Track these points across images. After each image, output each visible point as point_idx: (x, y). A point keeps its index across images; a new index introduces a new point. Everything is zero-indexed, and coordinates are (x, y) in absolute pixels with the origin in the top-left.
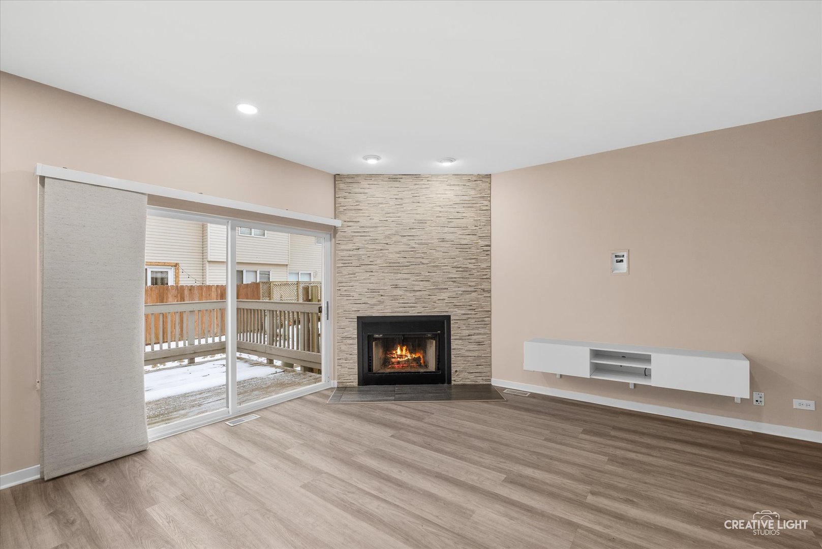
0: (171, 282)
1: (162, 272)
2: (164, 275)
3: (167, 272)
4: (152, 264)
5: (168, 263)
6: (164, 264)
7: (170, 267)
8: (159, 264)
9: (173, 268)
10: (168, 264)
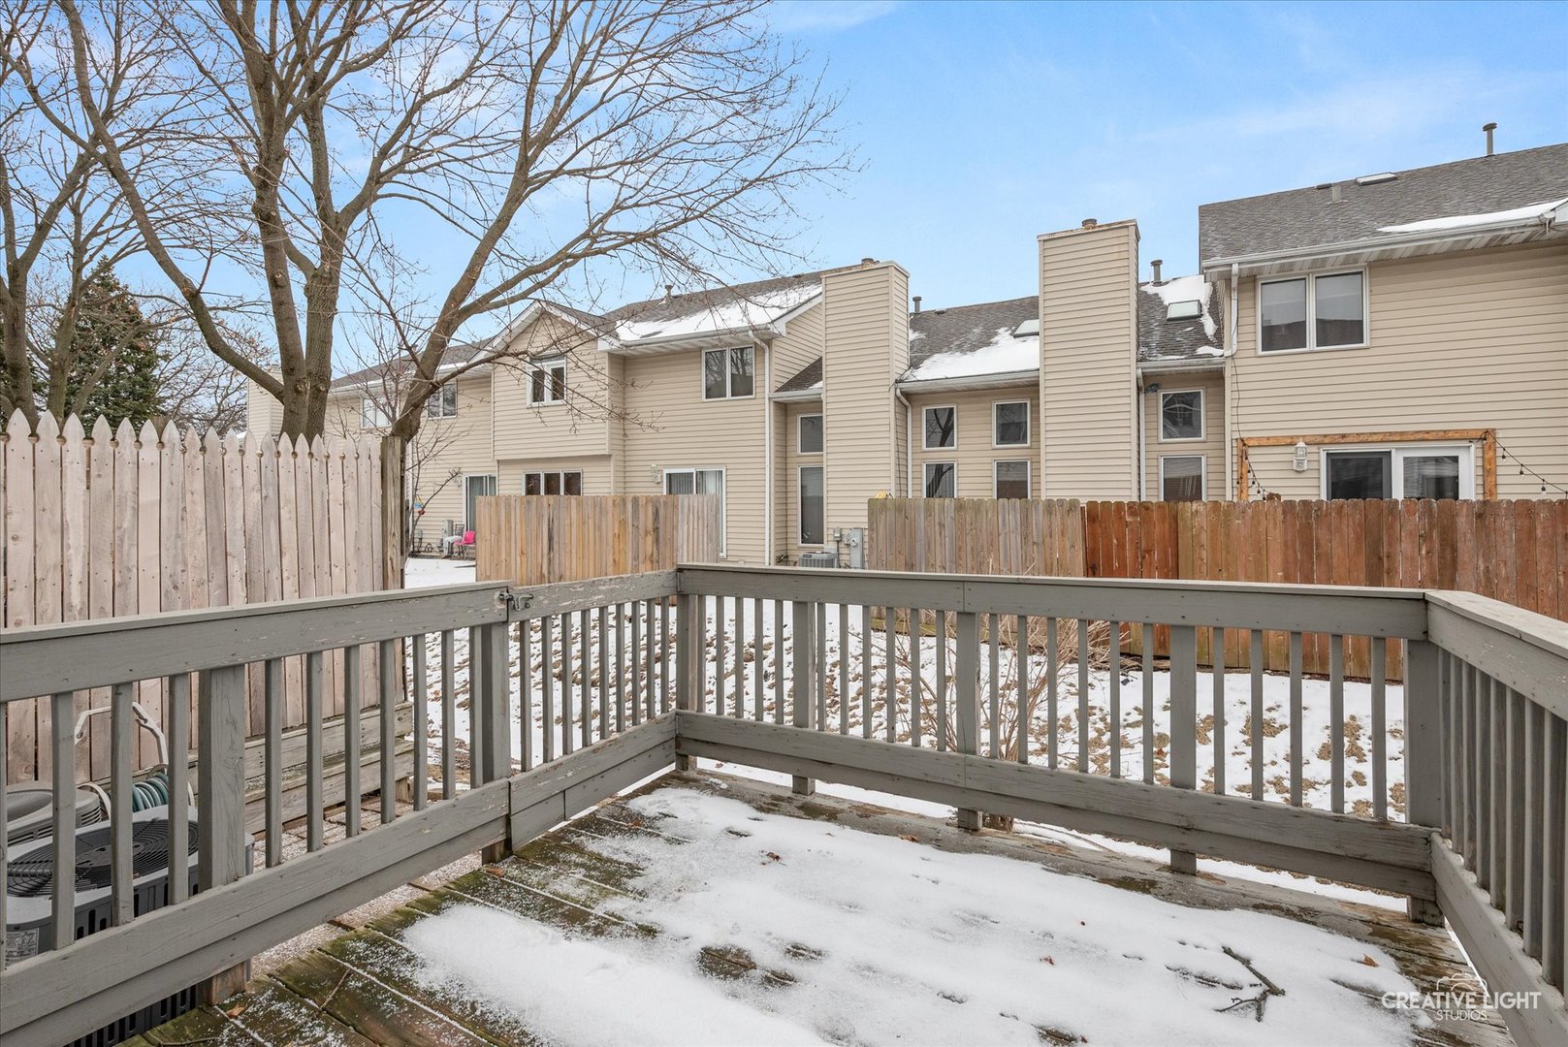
0: (1469, 490)
1: (1438, 460)
2: (1447, 471)
3: (1455, 459)
4: (1404, 437)
5: (1456, 431)
6: (1445, 436)
7: (1466, 444)
8: (1426, 436)
9: (1473, 447)
10: (1457, 436)
